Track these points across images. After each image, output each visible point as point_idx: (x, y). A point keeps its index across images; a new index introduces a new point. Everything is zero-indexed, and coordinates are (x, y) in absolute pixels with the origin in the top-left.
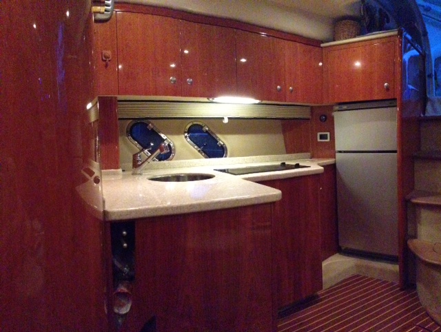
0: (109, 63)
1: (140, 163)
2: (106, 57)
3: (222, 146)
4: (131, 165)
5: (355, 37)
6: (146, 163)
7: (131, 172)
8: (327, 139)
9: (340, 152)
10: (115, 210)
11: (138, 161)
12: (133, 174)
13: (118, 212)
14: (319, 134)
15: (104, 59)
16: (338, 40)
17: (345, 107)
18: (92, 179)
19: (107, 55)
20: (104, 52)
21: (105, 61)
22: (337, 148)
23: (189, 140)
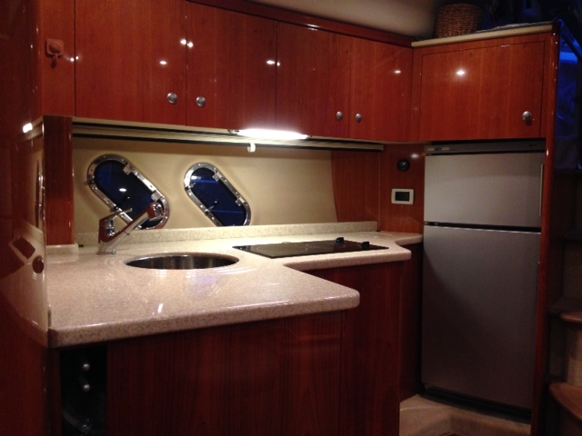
0: (57, 59)
1: (112, 234)
2: (53, 50)
3: (242, 205)
4: (96, 235)
5: (473, 32)
6: (124, 235)
7: (96, 249)
8: (408, 200)
9: (432, 224)
10: (70, 327)
11: (108, 231)
12: (101, 253)
13: (75, 331)
14: (394, 191)
15: (49, 52)
16: (443, 37)
17: (446, 149)
18: (29, 263)
19: (55, 46)
20: (50, 41)
21: (51, 56)
22: (427, 218)
23: (191, 194)
